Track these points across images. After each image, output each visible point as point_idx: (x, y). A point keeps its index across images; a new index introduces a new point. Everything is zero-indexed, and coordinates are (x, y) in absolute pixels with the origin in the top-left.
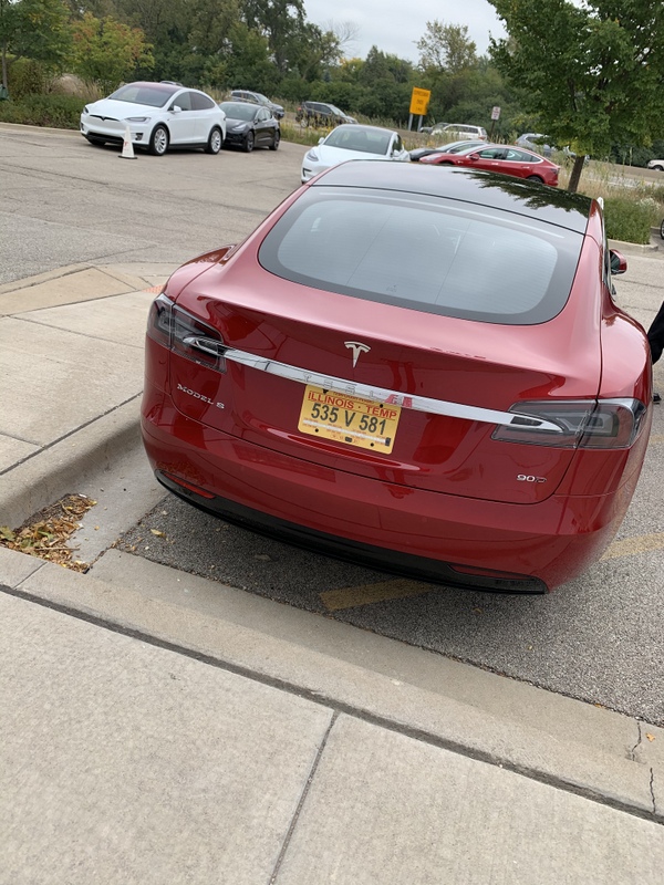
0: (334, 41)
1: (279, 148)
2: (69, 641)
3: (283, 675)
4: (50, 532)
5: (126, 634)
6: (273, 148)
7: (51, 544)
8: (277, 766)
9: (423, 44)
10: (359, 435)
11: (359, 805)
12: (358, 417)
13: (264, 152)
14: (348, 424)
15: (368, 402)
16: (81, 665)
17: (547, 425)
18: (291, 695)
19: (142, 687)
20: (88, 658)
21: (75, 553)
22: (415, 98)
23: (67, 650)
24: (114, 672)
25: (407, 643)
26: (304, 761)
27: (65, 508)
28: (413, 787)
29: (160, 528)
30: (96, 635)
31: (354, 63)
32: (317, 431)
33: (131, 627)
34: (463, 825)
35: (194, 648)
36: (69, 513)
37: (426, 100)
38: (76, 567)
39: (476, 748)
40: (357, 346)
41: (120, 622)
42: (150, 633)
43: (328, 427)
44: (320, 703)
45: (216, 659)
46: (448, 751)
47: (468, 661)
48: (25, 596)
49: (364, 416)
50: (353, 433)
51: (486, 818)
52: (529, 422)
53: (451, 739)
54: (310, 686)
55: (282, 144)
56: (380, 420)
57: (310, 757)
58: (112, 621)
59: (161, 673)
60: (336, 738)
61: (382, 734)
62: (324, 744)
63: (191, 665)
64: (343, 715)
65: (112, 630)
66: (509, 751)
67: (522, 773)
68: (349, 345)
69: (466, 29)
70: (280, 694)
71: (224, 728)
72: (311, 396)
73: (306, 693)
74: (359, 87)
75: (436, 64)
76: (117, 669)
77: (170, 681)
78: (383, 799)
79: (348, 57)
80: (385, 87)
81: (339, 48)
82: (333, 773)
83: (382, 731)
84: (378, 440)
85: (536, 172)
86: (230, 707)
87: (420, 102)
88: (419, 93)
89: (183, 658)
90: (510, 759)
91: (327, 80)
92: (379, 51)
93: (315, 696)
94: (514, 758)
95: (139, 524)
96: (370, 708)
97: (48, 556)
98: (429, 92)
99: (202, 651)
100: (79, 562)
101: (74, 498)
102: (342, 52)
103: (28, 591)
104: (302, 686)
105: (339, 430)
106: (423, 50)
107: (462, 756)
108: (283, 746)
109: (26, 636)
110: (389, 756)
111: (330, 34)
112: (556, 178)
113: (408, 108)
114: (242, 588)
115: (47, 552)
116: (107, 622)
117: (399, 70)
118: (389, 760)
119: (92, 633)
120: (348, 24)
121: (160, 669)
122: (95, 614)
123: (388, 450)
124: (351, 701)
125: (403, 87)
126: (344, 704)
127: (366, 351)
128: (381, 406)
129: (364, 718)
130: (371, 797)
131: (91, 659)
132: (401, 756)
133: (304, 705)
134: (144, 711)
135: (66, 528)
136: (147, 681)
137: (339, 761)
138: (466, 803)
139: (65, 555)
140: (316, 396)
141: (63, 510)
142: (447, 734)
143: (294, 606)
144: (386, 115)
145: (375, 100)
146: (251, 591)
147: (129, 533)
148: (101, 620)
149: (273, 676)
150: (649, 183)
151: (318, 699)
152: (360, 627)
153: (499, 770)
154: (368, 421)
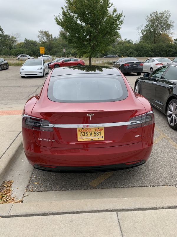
0: (14, 38)
1: (9, 68)
2: (35, 224)
3: (99, 208)
4: (4, 195)
5: (50, 215)
6: (7, 69)
7: (7, 198)
8: (112, 233)
9: (39, 36)
10: (95, 137)
11: (137, 234)
12: (93, 133)
13: (5, 70)
14: (91, 135)
15: (95, 128)
16: (43, 229)
17: (138, 122)
18: (103, 213)
19: (64, 228)
20: (44, 227)
21: (16, 198)
22: (41, 50)
23: (36, 227)
24: (54, 227)
25: (117, 188)
26: (118, 229)
27: (5, 186)
28: (146, 223)
29: (36, 182)
30: (42, 219)
31: (21, 43)
32: (83, 139)
33: (50, 212)
34: (162, 227)
35: (71, 211)
36: (7, 187)
37: (44, 50)
38: (18, 202)
39: (153, 207)
40: (90, 115)
41: (46, 212)
42: (57, 212)
43: (86, 138)
44: (112, 212)
45: (79, 212)
46: (147, 211)
47: (133, 187)
48: (13, 216)
49: (95, 132)
50: (93, 137)
51: (166, 223)
52: (134, 123)
53: (146, 207)
54: (107, 208)
55: (10, 67)
56: (99, 132)
57: (118, 227)
58: (44, 213)
59: (67, 222)
60: (121, 219)
61: (131, 213)
62: (119, 222)
63: (73, 216)
64: (119, 213)
65: (45, 215)
66: (160, 204)
67: (165, 209)
68: (88, 115)
69: (48, 31)
70: (101, 214)
71: (93, 229)
72: (79, 131)
73: (106, 211)
74: (24, 49)
75: (43, 40)
76: (54, 226)
77: (71, 223)
78: (141, 230)
79: (19, 42)
80: (32, 48)
81: (16, 40)
82: (126, 229)
83: (130, 212)
84: (100, 137)
85: (79, 63)
86: (91, 223)
87: (42, 50)
88: (41, 48)
89: (70, 215)
90: (161, 206)
91: (15, 49)
92: (27, 39)
93: (109, 210)
94: (162, 206)
95: (29, 182)
96: (124, 208)
97: (8, 202)
98: (44, 48)
99: (74, 211)
100: (19, 200)
101: (6, 182)
102: (17, 41)
103: (13, 215)
104: (104, 209)
105: (89, 137)
106: (39, 38)
107: (151, 211)
108: (110, 227)
109: (21, 228)
110: (136, 218)
111: (13, 37)
112: (84, 63)
113: (40, 52)
114: (68, 190)
115: (7, 201)
116: (42, 214)
117: (34, 43)
118: (137, 219)
119: (40, 219)
120: (17, 34)
121: (66, 221)
122: (37, 213)
123: (103, 139)
124: (119, 208)
125: (36, 47)
126: (117, 210)
127: (93, 115)
128: (98, 128)
129: (124, 211)
130: (139, 231)
131: (45, 227)
132: (138, 217)
133: (108, 214)
134: (69, 235)
135: (9, 192)
136: (65, 226)
137: (126, 225)
138: (159, 222)
139: (13, 200)
140: (81, 130)
141: (5, 187)
142: (145, 207)
143: (85, 189)
144: (34, 55)
145: (30, 51)
146: (71, 190)
147: (28, 186)
148: (40, 214)
149: (96, 210)
150: (105, 61)
151: (110, 211)
152: (104, 188)
153: (161, 210)
154: (96, 133)
